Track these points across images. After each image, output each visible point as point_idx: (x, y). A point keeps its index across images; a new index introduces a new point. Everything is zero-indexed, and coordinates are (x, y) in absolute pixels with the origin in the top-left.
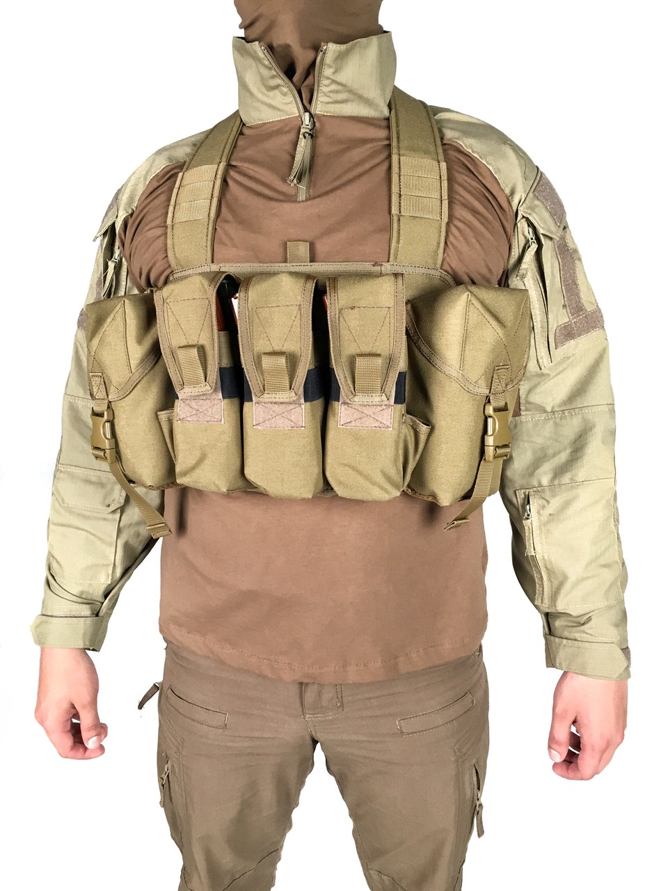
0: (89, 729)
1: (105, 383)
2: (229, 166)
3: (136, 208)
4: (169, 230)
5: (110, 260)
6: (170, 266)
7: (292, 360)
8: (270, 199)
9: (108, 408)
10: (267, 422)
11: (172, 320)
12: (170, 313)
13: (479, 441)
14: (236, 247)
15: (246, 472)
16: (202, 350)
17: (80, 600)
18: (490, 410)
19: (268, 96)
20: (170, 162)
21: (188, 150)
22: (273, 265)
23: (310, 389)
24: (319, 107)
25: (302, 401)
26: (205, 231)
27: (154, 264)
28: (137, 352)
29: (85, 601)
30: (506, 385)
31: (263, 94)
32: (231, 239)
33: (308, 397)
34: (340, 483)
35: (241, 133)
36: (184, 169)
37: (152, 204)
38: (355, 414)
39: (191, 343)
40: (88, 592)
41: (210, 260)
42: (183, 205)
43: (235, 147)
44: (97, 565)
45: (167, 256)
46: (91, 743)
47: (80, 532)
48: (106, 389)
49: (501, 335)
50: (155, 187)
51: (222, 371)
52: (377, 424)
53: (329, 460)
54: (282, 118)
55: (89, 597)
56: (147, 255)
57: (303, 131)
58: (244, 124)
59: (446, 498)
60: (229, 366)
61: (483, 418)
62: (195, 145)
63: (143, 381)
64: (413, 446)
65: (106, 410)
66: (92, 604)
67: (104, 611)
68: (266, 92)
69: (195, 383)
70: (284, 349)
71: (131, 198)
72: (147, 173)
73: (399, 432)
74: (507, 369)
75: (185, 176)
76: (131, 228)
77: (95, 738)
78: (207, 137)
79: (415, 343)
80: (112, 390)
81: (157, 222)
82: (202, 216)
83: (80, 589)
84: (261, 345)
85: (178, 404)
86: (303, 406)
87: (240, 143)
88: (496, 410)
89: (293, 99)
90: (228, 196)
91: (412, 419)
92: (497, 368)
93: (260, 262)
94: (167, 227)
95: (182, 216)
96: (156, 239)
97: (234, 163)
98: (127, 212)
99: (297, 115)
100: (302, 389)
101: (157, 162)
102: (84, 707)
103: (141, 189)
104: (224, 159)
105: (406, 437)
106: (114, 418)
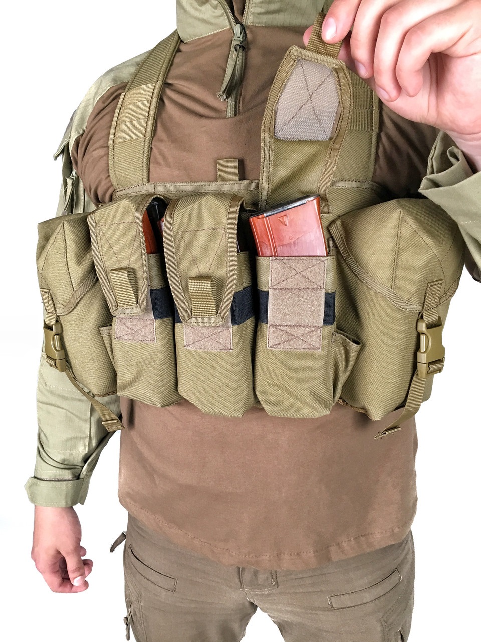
0: (74, 572)
1: (52, 299)
2: (166, 85)
3: (86, 128)
4: (110, 150)
5: (68, 177)
6: (112, 185)
7: (219, 284)
8: (201, 116)
9: (57, 321)
10: (196, 343)
11: (105, 243)
12: (102, 236)
13: (411, 357)
14: (170, 167)
15: (179, 389)
16: (132, 272)
17: (62, 466)
18: (423, 327)
19: (200, 11)
20: (115, 83)
21: (132, 70)
22: (203, 183)
23: (237, 312)
24: (249, 18)
25: (230, 324)
26: (141, 151)
27: (100, 182)
28: (77, 272)
29: (67, 467)
30: (440, 299)
31: (196, 9)
32: (164, 158)
33: (236, 319)
34: (270, 402)
35: (179, 50)
36: (126, 90)
37: (98, 125)
38: (284, 336)
39: (123, 266)
40: (68, 460)
41: (145, 180)
42: (124, 126)
43: (172, 65)
44: (75, 438)
45: (109, 176)
46: (76, 582)
47: (60, 410)
48: (54, 305)
49: (435, 250)
50: (101, 108)
51: (152, 292)
52: (306, 346)
53: (259, 379)
54: (215, 32)
55: (70, 464)
56: (93, 175)
57: (234, 43)
58: (182, 41)
59: (376, 414)
60: (159, 288)
61: (416, 333)
62: (138, 64)
63: (85, 298)
64: (343, 363)
65: (55, 324)
66: (75, 468)
67: (84, 474)
68: (198, 7)
69: (127, 305)
70: (211, 273)
71: (82, 119)
72: (96, 94)
73: (329, 352)
74: (442, 284)
75: (126, 96)
76: (82, 148)
77: (79, 578)
78: (149, 57)
79: (345, 261)
80: (58, 306)
81: (101, 143)
82: (139, 136)
83: (63, 457)
84: (189, 269)
85: (116, 323)
86: (231, 329)
87: (177, 60)
88: (429, 326)
89: (223, 11)
90: (164, 116)
91: (342, 338)
92: (430, 285)
93: (192, 181)
94: (108, 147)
95: (122, 136)
96: (100, 159)
97: (170, 81)
98: (79, 133)
99: (229, 27)
100: (229, 313)
101: (103, 85)
102: (68, 554)
103: (90, 110)
104: (161, 78)
105: (336, 355)
106: (62, 330)
